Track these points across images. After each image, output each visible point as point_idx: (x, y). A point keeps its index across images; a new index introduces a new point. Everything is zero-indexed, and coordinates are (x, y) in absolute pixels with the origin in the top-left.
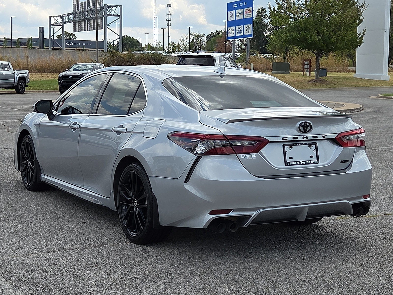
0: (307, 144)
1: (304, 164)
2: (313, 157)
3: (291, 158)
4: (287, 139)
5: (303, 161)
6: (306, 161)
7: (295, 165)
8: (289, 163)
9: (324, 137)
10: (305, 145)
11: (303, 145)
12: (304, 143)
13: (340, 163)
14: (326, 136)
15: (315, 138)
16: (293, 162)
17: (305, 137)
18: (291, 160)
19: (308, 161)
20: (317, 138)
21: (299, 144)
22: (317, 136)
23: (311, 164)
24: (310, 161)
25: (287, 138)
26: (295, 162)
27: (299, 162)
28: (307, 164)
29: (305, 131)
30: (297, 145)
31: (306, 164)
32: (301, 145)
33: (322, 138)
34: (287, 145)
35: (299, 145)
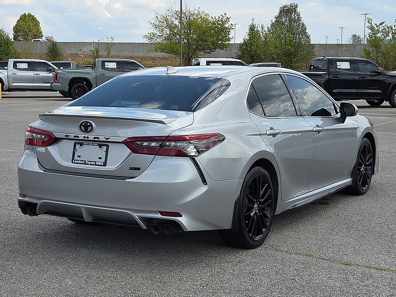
0: (97, 144)
1: (88, 164)
2: (101, 159)
3: (79, 156)
4: (69, 137)
5: (88, 161)
6: (91, 162)
7: (80, 163)
8: (74, 161)
9: (107, 139)
10: (94, 145)
11: (93, 145)
12: (94, 144)
13: (129, 169)
14: (110, 138)
15: (96, 139)
16: (79, 160)
17: (86, 137)
18: (79, 159)
19: (94, 162)
20: (99, 139)
21: (89, 143)
22: (99, 138)
23: (96, 165)
24: (96, 162)
25: (69, 135)
26: (81, 161)
27: (85, 161)
28: (92, 165)
29: (86, 131)
30: (86, 144)
31: (90, 164)
32: (91, 145)
33: (105, 140)
34: (78, 143)
35: (88, 145)
